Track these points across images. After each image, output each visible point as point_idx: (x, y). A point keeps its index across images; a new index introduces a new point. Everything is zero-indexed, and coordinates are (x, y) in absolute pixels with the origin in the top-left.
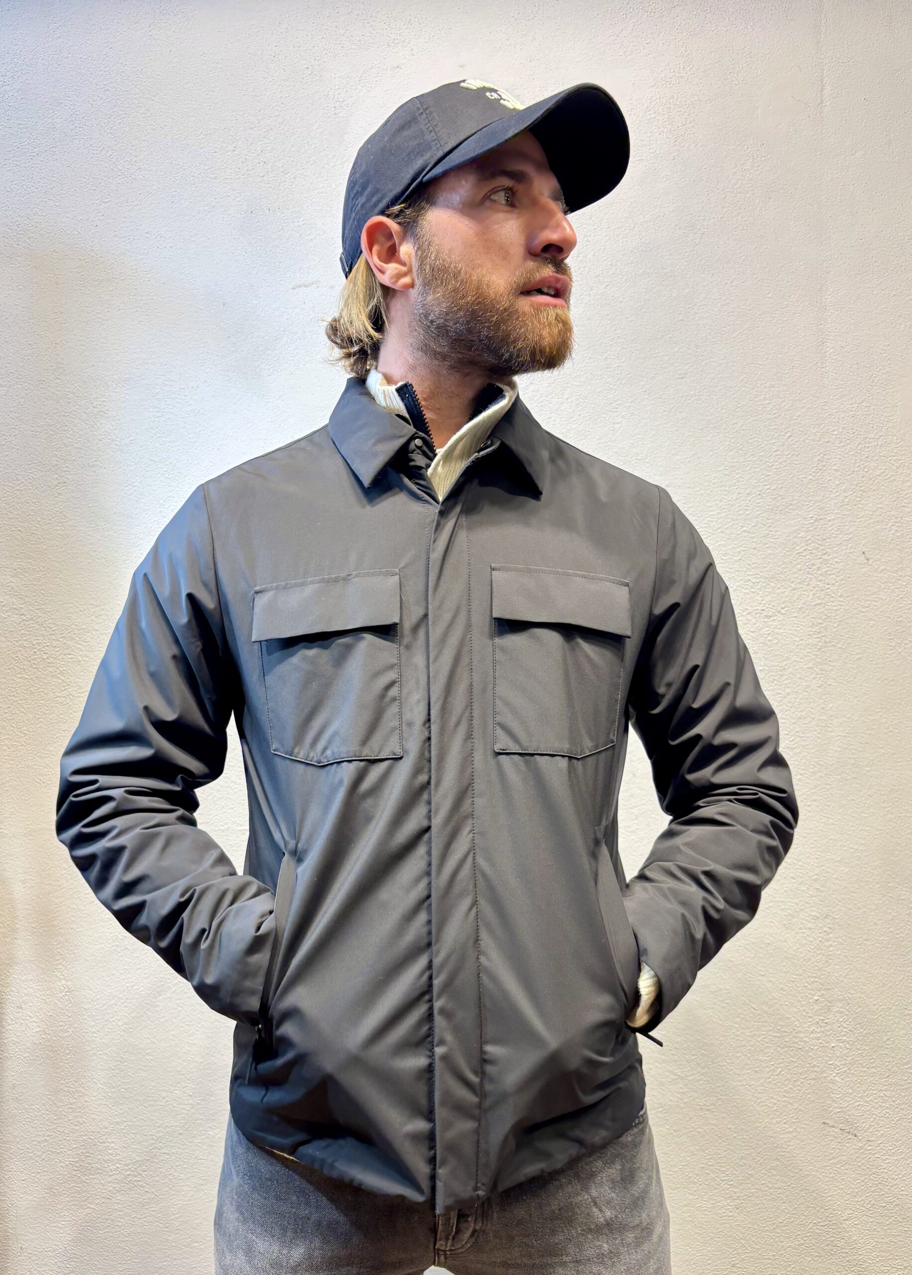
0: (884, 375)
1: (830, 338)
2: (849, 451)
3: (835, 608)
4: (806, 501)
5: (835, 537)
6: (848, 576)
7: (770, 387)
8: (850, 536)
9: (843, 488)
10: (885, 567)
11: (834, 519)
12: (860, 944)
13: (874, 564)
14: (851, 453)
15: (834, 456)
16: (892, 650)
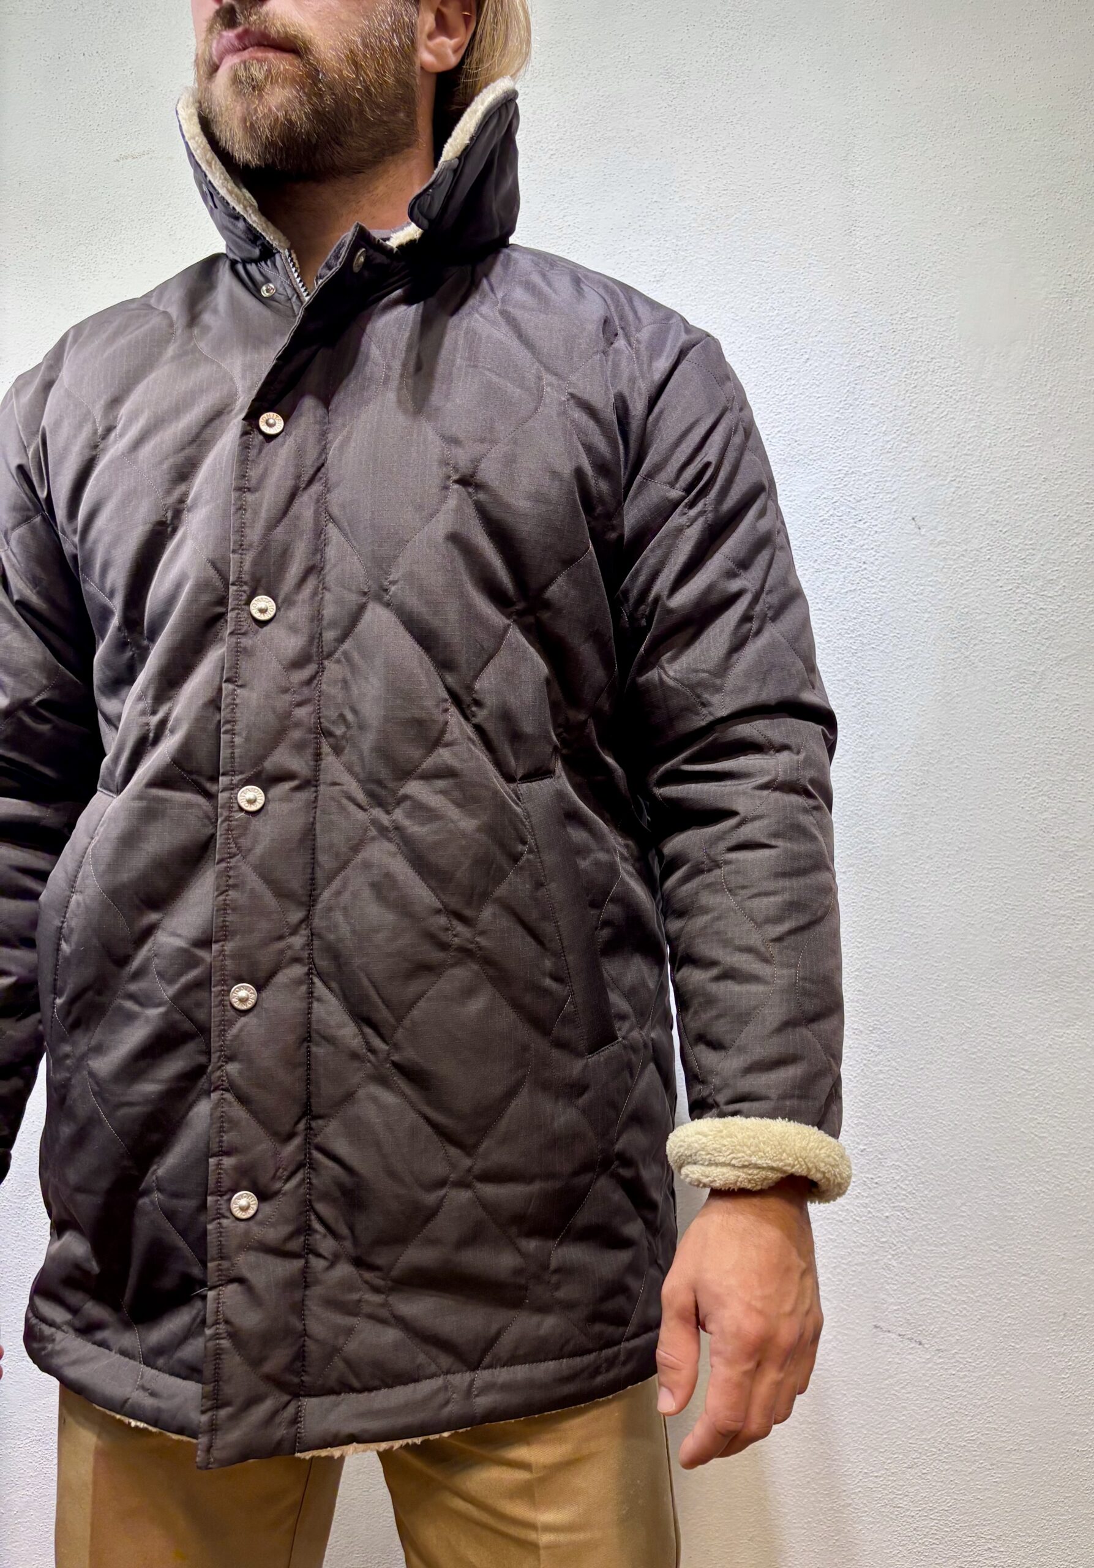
0: (934, 275)
1: (861, 224)
2: (891, 379)
3: (874, 596)
5: (873, 498)
6: (893, 551)
8: (896, 495)
9: (884, 429)
10: (943, 538)
11: (871, 473)
12: (922, 1069)
13: (928, 534)
14: (892, 382)
15: (870, 386)
16: (955, 653)
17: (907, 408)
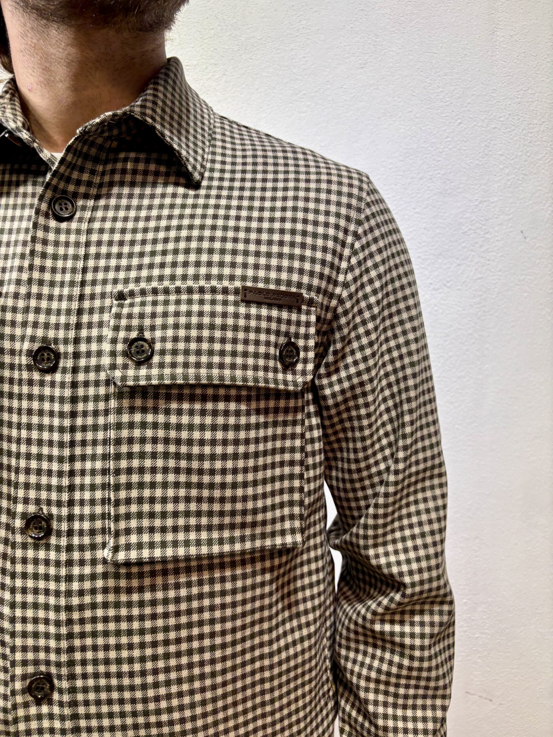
2: (514, 137)
3: (493, 281)
4: (472, 185)
5: (497, 218)
6: (507, 253)
7: (443, 76)
8: (511, 216)
9: (507, 171)
10: (540, 244)
11: (496, 201)
13: (530, 242)
15: (500, 142)
17: (524, 157)
